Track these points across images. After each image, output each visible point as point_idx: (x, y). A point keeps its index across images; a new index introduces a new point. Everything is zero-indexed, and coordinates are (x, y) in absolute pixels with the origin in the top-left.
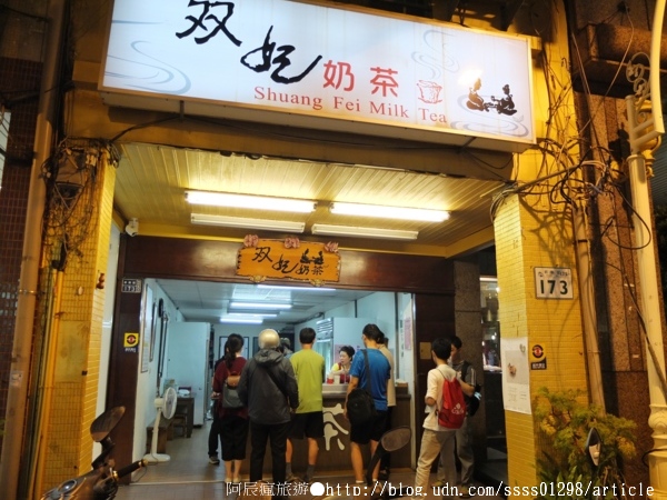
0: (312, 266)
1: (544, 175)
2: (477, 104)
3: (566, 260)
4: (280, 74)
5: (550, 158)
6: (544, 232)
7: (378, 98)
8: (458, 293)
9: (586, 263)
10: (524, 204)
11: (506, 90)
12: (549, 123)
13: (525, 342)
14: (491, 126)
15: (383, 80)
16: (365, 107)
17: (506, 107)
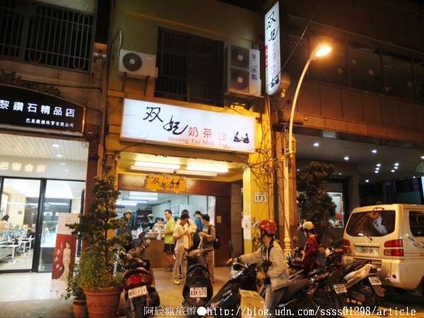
0: (175, 185)
1: (259, 162)
2: (236, 140)
3: (265, 190)
4: (176, 132)
5: (261, 155)
6: (258, 180)
7: (206, 139)
8: (232, 196)
9: (271, 191)
10: (252, 171)
11: (247, 135)
12: (261, 143)
13: (250, 216)
14: (241, 147)
15: (207, 133)
16: (202, 142)
17: (246, 141)
